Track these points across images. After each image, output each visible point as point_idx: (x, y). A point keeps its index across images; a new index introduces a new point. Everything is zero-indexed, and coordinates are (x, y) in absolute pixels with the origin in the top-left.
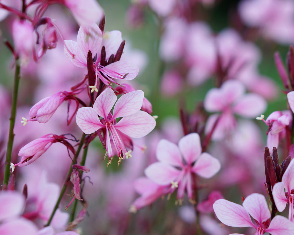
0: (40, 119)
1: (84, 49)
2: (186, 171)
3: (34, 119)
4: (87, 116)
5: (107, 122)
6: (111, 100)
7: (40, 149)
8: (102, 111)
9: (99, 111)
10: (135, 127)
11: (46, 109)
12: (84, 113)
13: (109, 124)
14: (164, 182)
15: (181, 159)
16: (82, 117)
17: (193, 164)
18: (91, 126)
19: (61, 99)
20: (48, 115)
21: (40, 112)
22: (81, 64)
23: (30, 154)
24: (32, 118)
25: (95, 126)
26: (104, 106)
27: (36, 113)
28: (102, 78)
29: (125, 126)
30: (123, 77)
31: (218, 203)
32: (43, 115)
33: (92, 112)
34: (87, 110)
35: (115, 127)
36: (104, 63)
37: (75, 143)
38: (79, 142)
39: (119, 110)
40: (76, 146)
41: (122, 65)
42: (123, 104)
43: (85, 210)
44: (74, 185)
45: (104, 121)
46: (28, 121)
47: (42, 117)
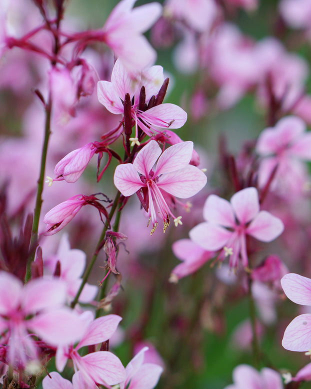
0: (68, 177)
1: (119, 91)
2: (240, 233)
3: (60, 178)
4: (125, 174)
5: (149, 180)
6: (154, 153)
7: (68, 214)
8: (143, 167)
9: (140, 168)
10: (181, 184)
11: (75, 166)
12: (123, 171)
13: (150, 183)
14: (213, 247)
15: (233, 219)
16: (119, 175)
17: (247, 224)
18: (130, 185)
19: (92, 152)
20: (77, 173)
21: (68, 169)
22: (117, 109)
23: (56, 221)
24: (58, 178)
25: (135, 186)
26: (146, 162)
27: (63, 170)
28: (142, 126)
29: (170, 183)
30: (168, 125)
31: (287, 277)
32: (72, 173)
33: (131, 169)
34: (126, 167)
35: (158, 185)
36: (143, 107)
37: (108, 204)
38: (112, 202)
39: (162, 166)
40: (108, 207)
41: (166, 109)
42: (168, 157)
43: (118, 283)
44: (109, 256)
45: (145, 178)
46: (54, 180)
47: (70, 175)
